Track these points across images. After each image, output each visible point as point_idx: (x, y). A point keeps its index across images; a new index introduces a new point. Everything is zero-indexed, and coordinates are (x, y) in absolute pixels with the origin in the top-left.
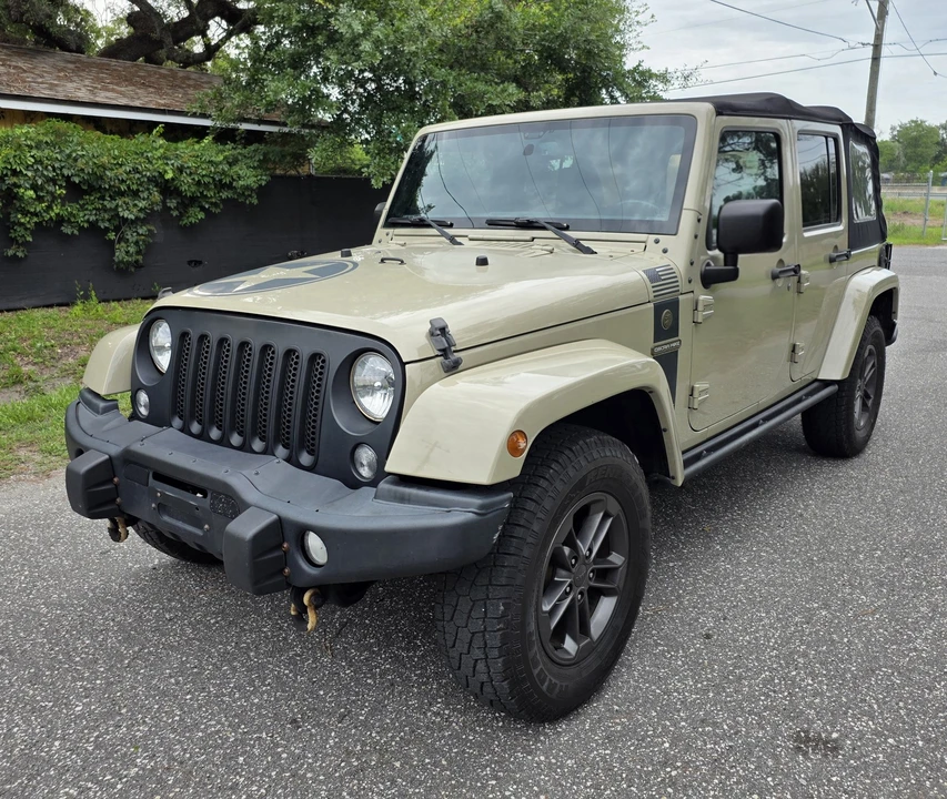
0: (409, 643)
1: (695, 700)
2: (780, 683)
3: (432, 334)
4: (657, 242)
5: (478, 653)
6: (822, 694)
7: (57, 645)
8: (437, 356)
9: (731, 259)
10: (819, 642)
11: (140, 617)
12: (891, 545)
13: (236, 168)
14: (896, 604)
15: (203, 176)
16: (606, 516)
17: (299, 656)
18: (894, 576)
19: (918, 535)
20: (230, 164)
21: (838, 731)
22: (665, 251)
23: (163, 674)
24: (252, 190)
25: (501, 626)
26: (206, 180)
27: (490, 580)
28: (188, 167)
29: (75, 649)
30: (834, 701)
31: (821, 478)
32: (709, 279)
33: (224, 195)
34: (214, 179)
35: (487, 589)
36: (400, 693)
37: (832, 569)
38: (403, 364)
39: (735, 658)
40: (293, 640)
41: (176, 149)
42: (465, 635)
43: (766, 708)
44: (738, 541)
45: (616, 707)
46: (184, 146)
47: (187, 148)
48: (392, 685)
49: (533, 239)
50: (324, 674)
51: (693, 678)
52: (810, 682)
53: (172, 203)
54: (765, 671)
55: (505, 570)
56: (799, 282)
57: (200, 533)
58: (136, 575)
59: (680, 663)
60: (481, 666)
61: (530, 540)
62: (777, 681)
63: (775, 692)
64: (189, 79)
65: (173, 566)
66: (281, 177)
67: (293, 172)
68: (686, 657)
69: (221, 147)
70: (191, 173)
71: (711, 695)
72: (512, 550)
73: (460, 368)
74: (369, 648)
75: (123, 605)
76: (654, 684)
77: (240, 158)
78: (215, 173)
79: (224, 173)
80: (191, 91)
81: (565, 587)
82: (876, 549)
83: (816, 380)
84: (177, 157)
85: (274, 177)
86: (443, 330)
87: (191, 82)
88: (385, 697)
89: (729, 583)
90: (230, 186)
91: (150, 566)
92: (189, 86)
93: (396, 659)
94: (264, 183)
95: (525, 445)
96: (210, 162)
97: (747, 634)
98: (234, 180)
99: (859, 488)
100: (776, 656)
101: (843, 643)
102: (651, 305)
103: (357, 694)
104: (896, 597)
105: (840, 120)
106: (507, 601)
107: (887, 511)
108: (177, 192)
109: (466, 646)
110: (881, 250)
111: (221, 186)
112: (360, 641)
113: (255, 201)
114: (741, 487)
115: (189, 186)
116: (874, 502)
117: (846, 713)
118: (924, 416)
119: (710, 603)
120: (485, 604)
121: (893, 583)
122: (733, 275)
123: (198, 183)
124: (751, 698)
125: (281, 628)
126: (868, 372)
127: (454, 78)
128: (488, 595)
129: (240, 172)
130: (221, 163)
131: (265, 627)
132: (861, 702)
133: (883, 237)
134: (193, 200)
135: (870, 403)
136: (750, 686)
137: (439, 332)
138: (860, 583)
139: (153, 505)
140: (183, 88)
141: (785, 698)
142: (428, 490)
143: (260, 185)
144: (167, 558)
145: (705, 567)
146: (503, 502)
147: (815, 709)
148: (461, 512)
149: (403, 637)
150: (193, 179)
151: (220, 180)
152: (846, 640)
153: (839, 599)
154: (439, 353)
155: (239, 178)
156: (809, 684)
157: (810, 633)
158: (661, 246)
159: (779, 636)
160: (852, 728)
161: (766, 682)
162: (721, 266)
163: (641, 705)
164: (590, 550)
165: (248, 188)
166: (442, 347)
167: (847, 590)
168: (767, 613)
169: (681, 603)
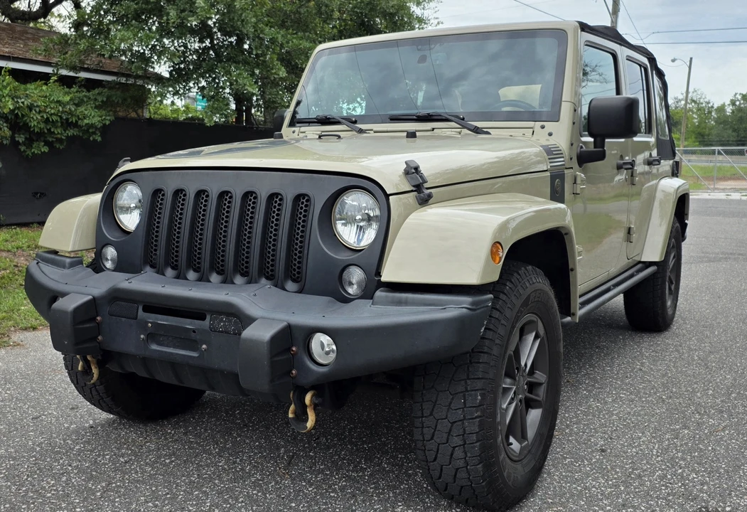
0: (356, 466)
1: (611, 492)
2: (672, 478)
3: (407, 173)
4: (543, 127)
5: (456, 441)
6: (707, 483)
7: (23, 486)
8: (412, 191)
9: (599, 142)
10: (690, 451)
11: (96, 462)
12: (718, 387)
13: (81, 109)
14: (737, 424)
15: (51, 115)
16: (536, 337)
17: (260, 480)
18: (729, 406)
19: (735, 380)
20: (77, 105)
21: (729, 506)
22: (550, 134)
23: (138, 500)
24: (96, 128)
25: (479, 413)
26: (55, 118)
27: (468, 375)
28: (37, 106)
29: (43, 488)
30: (718, 487)
31: (645, 344)
32: (584, 158)
33: (70, 132)
34: (61, 117)
35: (466, 383)
36: (364, 501)
37: (680, 403)
38: (387, 196)
39: (630, 463)
40: (250, 470)
41: (26, 90)
42: (444, 426)
43: (669, 494)
44: (599, 388)
45: (550, 501)
46: (33, 87)
47: (36, 89)
48: (354, 496)
49: (433, 129)
50: (290, 492)
51: (603, 478)
52: (695, 476)
53: (20, 138)
54: (657, 471)
55: (481, 366)
56: (632, 176)
57: (195, 354)
58: (76, 432)
59: (588, 469)
60: (459, 453)
61: (497, 341)
62: (669, 477)
63: (670, 483)
64: (27, 33)
65: (110, 423)
66: (123, 119)
67: (133, 115)
68: (591, 464)
69: (67, 90)
70: (40, 112)
71: (622, 488)
72: (486, 349)
73: (430, 201)
74: (322, 471)
75: (73, 454)
76: (574, 483)
77: (85, 99)
78: (63, 112)
79: (71, 113)
80: (31, 43)
81: (512, 394)
82: (708, 389)
83: (640, 262)
84: (27, 96)
85: (117, 118)
86: (417, 169)
87: (29, 36)
88: (351, 505)
89: (604, 415)
90: (75, 125)
91: (87, 425)
92: (28, 39)
93: (349, 478)
94: (108, 123)
95: (503, 254)
96: (59, 102)
97: (633, 447)
98: (79, 119)
99: (677, 351)
100: (661, 461)
101: (709, 451)
102: (548, 174)
103: (326, 504)
104: (736, 420)
105: (648, 55)
106: (483, 392)
107: (706, 364)
108: (26, 128)
109: (445, 436)
110: (673, 164)
111: (67, 124)
112: (311, 468)
113: (99, 139)
114: (585, 353)
115: (38, 123)
116: (693, 360)
117: (730, 494)
118: (706, 304)
119: (594, 429)
120: (464, 396)
121: (729, 411)
122: (601, 156)
123: (47, 121)
124: (653, 488)
125: (235, 463)
126: (671, 263)
127: (282, 36)
128: (466, 388)
129: (86, 112)
130: (68, 103)
131: (220, 462)
132: (738, 486)
133: (674, 154)
134: (40, 136)
135: (673, 287)
136: (650, 481)
137: (414, 171)
138: (705, 412)
139: (142, 336)
140: (22, 40)
141: (680, 487)
142: (421, 294)
143: (104, 125)
144: (105, 416)
145: (581, 406)
146: (487, 301)
147: (706, 493)
148: (455, 308)
149: (348, 463)
150: (42, 117)
151: (67, 119)
152: (710, 448)
153: (693, 422)
154: (414, 189)
155: (85, 118)
156: (694, 478)
157: (681, 445)
158: (547, 130)
159: (659, 447)
160: (739, 504)
161: (663, 477)
162: (592, 148)
163: (569, 498)
164: (526, 365)
165: (92, 126)
166: (418, 183)
167: (697, 416)
168: (643, 433)
169: (571, 430)
